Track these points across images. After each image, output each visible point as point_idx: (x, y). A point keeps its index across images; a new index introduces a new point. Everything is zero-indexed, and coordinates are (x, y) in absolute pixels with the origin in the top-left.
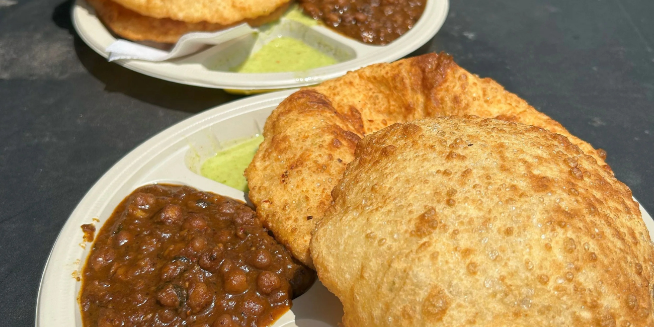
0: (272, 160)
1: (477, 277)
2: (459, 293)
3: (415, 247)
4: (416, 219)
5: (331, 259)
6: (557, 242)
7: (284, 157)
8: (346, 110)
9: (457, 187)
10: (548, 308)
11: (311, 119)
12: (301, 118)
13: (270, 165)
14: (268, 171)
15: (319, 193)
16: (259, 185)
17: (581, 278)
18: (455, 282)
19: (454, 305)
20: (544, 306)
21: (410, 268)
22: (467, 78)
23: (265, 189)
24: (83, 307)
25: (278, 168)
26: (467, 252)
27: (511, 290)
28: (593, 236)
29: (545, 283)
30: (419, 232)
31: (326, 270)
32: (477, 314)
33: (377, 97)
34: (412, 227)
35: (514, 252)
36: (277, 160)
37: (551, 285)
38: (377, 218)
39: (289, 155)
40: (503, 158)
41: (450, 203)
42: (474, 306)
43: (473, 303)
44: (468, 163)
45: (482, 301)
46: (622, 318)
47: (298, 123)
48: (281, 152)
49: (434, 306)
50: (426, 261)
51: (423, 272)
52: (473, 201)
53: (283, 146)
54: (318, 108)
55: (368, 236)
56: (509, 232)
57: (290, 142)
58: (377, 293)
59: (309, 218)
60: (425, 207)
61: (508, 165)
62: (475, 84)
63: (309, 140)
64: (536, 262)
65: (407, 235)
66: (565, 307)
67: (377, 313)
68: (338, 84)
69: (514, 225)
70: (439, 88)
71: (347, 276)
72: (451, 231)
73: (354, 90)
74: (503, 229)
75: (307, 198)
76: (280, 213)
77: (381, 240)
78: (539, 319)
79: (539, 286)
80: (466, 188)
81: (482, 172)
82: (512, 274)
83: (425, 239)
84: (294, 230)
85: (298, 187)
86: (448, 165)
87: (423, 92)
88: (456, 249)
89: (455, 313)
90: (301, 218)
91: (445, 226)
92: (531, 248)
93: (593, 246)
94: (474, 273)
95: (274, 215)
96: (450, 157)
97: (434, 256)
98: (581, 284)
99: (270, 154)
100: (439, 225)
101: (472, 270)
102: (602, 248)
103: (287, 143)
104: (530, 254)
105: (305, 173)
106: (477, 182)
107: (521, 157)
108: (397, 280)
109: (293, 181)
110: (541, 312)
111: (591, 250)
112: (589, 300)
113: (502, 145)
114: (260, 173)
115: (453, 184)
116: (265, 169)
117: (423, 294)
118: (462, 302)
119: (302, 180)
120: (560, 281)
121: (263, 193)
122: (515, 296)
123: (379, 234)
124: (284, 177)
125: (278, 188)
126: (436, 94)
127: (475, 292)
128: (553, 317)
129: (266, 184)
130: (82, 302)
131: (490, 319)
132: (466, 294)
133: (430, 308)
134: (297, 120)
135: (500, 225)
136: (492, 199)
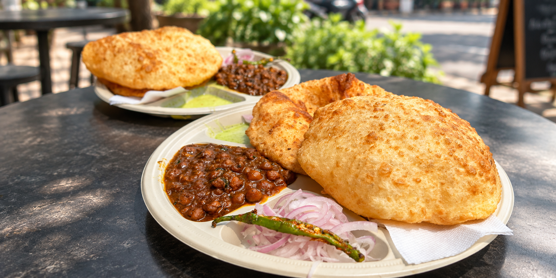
0: (261, 125)
1: (404, 157)
2: (396, 165)
3: (368, 148)
4: (365, 137)
5: (316, 162)
6: (441, 141)
7: (268, 123)
8: (297, 103)
9: (384, 122)
10: (443, 168)
11: (280, 105)
12: (275, 104)
13: (260, 128)
14: (260, 130)
15: (292, 138)
16: (256, 137)
17: (456, 154)
18: (393, 160)
19: (394, 170)
20: (440, 167)
21: (367, 157)
22: (363, 85)
23: (260, 138)
24: (168, 194)
25: (266, 128)
26: (396, 148)
27: (423, 161)
28: (458, 138)
29: (440, 157)
30: (368, 142)
31: (313, 167)
32: (407, 172)
33: (313, 97)
34: (363, 141)
35: (421, 146)
36: (264, 125)
37: (442, 157)
38: (340, 140)
39: (271, 122)
40: (403, 109)
41: (382, 129)
42: (405, 169)
43: (404, 168)
44: (386, 113)
45: (409, 167)
46: (479, 171)
47: (274, 107)
48: (266, 121)
49: (385, 170)
50: (376, 153)
51: (375, 157)
52: (394, 127)
53: (267, 118)
54: (283, 99)
55: (338, 148)
56: (416, 138)
57: (270, 116)
58: (349, 171)
59: (289, 149)
60: (368, 132)
61: (407, 112)
62: (368, 88)
63: (281, 114)
64: (432, 149)
65: (361, 145)
66: (451, 166)
67: (350, 180)
68: (291, 90)
69: (418, 135)
70: (348, 90)
71: (328, 168)
72: (385, 140)
73: (299, 93)
74: (413, 137)
75: (286, 141)
76: (271, 149)
77: (346, 149)
78: (438, 173)
79: (437, 159)
80: (389, 122)
81: (394, 115)
82: (422, 155)
83: (372, 145)
84: (281, 155)
85: (279, 136)
86: (375, 114)
87: (339, 93)
88: (391, 147)
89: (396, 173)
90: (284, 150)
91: (382, 138)
92: (429, 144)
93: (459, 142)
94: (403, 156)
95: (267, 149)
96: (375, 110)
97: (379, 151)
98: (457, 157)
99: (259, 122)
100: (379, 138)
101: (401, 155)
102: (463, 142)
103: (269, 116)
104: (429, 146)
105: (282, 129)
106: (393, 119)
107: (412, 108)
108: (361, 163)
109: (276, 133)
110: (439, 170)
111: (458, 143)
112: (462, 163)
113: (401, 104)
114: (255, 132)
115: (381, 120)
116: (258, 129)
117: (377, 167)
118: (399, 168)
119: (282, 132)
120: (446, 156)
121: (259, 140)
122: (425, 163)
123: (344, 146)
124: (270, 132)
125: (268, 137)
126: (347, 93)
127: (404, 163)
128: (446, 172)
129: (260, 136)
130: (167, 192)
131: (414, 174)
132: (400, 165)
133: (383, 172)
134: (273, 105)
135: (411, 136)
136: (404, 126)
